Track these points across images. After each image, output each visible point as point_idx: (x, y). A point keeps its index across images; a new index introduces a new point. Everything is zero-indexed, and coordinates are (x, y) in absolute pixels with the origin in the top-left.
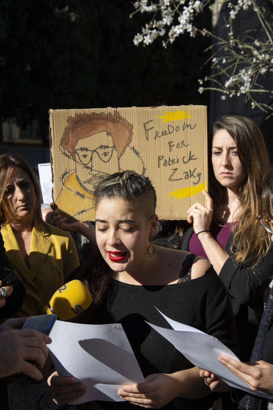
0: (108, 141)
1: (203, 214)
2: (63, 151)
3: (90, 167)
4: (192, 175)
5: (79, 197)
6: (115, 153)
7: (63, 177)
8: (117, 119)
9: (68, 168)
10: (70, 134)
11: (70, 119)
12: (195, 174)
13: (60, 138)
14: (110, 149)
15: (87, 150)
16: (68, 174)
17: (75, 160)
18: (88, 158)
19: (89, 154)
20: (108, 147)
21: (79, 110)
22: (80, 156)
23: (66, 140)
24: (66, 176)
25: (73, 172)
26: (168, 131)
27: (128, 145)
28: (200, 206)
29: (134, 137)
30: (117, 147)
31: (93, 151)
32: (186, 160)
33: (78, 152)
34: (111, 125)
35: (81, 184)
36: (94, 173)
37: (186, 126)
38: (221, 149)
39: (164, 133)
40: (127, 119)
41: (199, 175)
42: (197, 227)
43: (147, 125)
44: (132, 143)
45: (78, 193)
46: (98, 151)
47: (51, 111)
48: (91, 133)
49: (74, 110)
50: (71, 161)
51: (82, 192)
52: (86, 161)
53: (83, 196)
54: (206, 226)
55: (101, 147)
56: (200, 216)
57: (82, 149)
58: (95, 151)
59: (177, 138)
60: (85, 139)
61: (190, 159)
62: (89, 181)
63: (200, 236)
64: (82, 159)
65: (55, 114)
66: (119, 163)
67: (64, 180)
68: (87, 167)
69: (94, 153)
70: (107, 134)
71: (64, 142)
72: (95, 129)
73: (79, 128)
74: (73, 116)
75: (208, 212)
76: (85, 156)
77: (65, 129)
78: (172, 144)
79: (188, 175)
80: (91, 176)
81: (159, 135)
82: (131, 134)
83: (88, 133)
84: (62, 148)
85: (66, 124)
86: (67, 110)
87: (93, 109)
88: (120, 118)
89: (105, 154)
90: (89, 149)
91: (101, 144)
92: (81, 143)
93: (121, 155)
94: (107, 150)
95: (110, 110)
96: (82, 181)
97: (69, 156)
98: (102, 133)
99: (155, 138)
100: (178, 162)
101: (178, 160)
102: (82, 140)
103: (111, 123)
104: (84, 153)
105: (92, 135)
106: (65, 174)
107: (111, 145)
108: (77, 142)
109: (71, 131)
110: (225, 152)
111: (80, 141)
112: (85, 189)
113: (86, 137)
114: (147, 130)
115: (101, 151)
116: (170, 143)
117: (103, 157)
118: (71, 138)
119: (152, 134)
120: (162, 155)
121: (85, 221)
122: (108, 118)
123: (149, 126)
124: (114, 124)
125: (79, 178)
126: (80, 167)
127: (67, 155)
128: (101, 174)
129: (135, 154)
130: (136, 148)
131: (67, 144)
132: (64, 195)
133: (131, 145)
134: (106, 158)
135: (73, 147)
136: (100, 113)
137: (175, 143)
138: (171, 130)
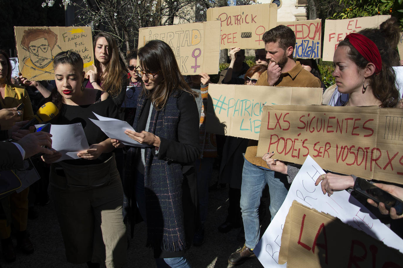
0: (46, 42)
1: (94, 74)
2: (23, 47)
3: (37, 55)
4: (87, 58)
5: (33, 70)
6: (49, 48)
7: (24, 60)
8: (49, 32)
9: (26, 55)
10: (26, 39)
11: (25, 31)
12: (88, 57)
13: (21, 41)
14: (47, 47)
15: (35, 47)
16: (26, 58)
17: (29, 51)
18: (36, 51)
19: (36, 48)
20: (45, 45)
21: (30, 27)
22: (32, 49)
23: (24, 42)
24: (25, 60)
25: (28, 57)
26: (74, 38)
27: (55, 44)
28: (92, 71)
29: (58, 41)
30: (50, 45)
31: (38, 47)
32: (83, 51)
33: (30, 47)
34: (46, 35)
35: (33, 63)
36: (40, 58)
37: (83, 35)
38: (102, 45)
39: (72, 39)
40: (54, 32)
41: (90, 58)
42: (91, 80)
43: (64, 35)
44: (57, 43)
45: (32, 68)
46: (41, 47)
47: (15, 27)
48: (37, 38)
49: (27, 27)
50: (27, 52)
51: (34, 67)
52: (35, 52)
53: (35, 69)
54: (95, 79)
55: (42, 45)
56: (93, 74)
57: (32, 46)
58: (39, 47)
59: (78, 41)
60: (33, 41)
61: (85, 50)
62: (37, 62)
63: (93, 84)
64: (33, 51)
65: (17, 28)
66: (52, 53)
67: (24, 61)
68: (36, 55)
69: (39, 48)
70: (45, 39)
71: (23, 43)
72: (39, 36)
73: (30, 36)
74: (27, 30)
75: (96, 73)
76: (34, 50)
77: (23, 36)
78: (76, 44)
79: (85, 58)
80: (38, 59)
81: (70, 40)
82: (57, 39)
83: (35, 39)
84: (22, 46)
85: (24, 34)
86: (24, 27)
87: (37, 27)
88: (51, 31)
89: (45, 49)
90: (36, 46)
91: (42, 44)
92: (32, 43)
93: (52, 49)
94: (45, 47)
95: (45, 27)
96: (34, 62)
97: (26, 50)
98: (42, 38)
99: (68, 41)
100: (80, 52)
101: (80, 51)
102: (32, 42)
103: (46, 34)
104: (34, 48)
105: (37, 39)
106: (25, 58)
107: (47, 44)
108: (30, 43)
109: (26, 37)
110: (103, 47)
111: (31, 42)
112: (36, 65)
113: (34, 41)
114: (64, 37)
115: (42, 47)
116: (75, 43)
117: (43, 50)
118: (26, 41)
119: (67, 39)
120: (72, 49)
121: (37, 81)
122: (45, 31)
123: (65, 35)
124: (48, 34)
125: (32, 60)
126: (32, 55)
127: (25, 49)
128: (44, 58)
129: (59, 49)
130: (59, 46)
131: (24, 43)
132: (25, 69)
133: (57, 44)
134: (45, 51)
135: (28, 45)
136: (40, 29)
137: (78, 43)
138: (76, 37)
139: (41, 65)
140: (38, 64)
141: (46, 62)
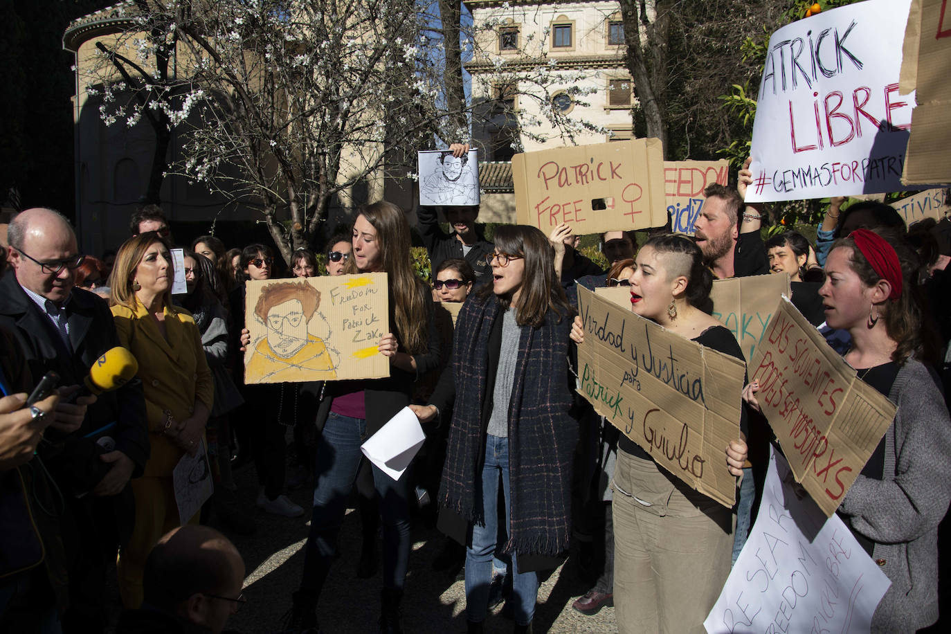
0: (298, 307)
2: (257, 317)
3: (281, 332)
4: (374, 336)
5: (269, 361)
6: (304, 319)
7: (255, 342)
8: (306, 288)
10: (264, 302)
11: (264, 289)
12: (377, 335)
13: (254, 307)
14: (300, 315)
16: (260, 339)
17: (267, 326)
18: (280, 323)
19: (280, 320)
20: (297, 313)
22: (272, 322)
23: (260, 308)
24: (258, 342)
25: (264, 337)
26: (352, 297)
27: (315, 311)
30: (306, 313)
32: (368, 322)
33: (270, 318)
34: (301, 293)
35: (271, 348)
36: (284, 337)
37: (368, 291)
39: (349, 299)
40: (315, 287)
43: (333, 292)
44: (319, 308)
45: (269, 357)
46: (289, 317)
48: (283, 301)
51: (272, 356)
52: (277, 326)
53: (272, 359)
55: (292, 313)
57: (274, 316)
58: (285, 317)
59: (359, 302)
61: (373, 321)
62: (279, 345)
64: (274, 325)
66: (307, 327)
67: (256, 345)
68: (278, 333)
69: (285, 319)
70: (297, 301)
71: (258, 310)
72: (287, 297)
73: (272, 297)
74: (267, 286)
76: (276, 322)
77: (259, 298)
78: (356, 308)
79: (370, 336)
80: (281, 341)
81: (344, 300)
82: (319, 300)
83: (280, 301)
84: (256, 315)
85: (261, 294)
88: (309, 286)
89: (295, 320)
90: (280, 316)
91: (291, 311)
92: (273, 311)
93: (310, 320)
94: (296, 316)
96: (273, 345)
98: (293, 300)
99: (341, 303)
100: (361, 324)
101: (361, 322)
102: (275, 307)
104: (276, 319)
106: (258, 339)
107: (301, 311)
108: (270, 309)
111: (272, 308)
112: (276, 353)
113: (278, 305)
114: (333, 297)
115: (291, 317)
116: (354, 307)
117: (293, 323)
118: (264, 306)
119: (338, 299)
120: (346, 319)
122: (298, 287)
123: (335, 293)
124: (303, 292)
125: (270, 342)
126: (271, 333)
127: (260, 322)
128: (291, 338)
129: (322, 319)
131: (260, 311)
132: (256, 360)
133: (319, 310)
134: (295, 324)
135: (266, 314)
136: (291, 282)
137: (359, 307)
138: (355, 294)
139: (285, 351)
140: (279, 351)
141: (295, 345)
